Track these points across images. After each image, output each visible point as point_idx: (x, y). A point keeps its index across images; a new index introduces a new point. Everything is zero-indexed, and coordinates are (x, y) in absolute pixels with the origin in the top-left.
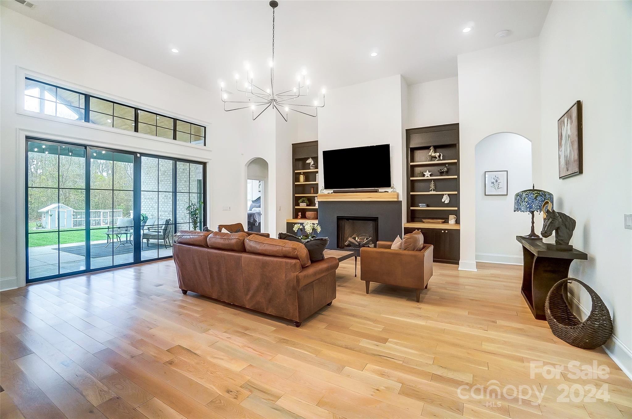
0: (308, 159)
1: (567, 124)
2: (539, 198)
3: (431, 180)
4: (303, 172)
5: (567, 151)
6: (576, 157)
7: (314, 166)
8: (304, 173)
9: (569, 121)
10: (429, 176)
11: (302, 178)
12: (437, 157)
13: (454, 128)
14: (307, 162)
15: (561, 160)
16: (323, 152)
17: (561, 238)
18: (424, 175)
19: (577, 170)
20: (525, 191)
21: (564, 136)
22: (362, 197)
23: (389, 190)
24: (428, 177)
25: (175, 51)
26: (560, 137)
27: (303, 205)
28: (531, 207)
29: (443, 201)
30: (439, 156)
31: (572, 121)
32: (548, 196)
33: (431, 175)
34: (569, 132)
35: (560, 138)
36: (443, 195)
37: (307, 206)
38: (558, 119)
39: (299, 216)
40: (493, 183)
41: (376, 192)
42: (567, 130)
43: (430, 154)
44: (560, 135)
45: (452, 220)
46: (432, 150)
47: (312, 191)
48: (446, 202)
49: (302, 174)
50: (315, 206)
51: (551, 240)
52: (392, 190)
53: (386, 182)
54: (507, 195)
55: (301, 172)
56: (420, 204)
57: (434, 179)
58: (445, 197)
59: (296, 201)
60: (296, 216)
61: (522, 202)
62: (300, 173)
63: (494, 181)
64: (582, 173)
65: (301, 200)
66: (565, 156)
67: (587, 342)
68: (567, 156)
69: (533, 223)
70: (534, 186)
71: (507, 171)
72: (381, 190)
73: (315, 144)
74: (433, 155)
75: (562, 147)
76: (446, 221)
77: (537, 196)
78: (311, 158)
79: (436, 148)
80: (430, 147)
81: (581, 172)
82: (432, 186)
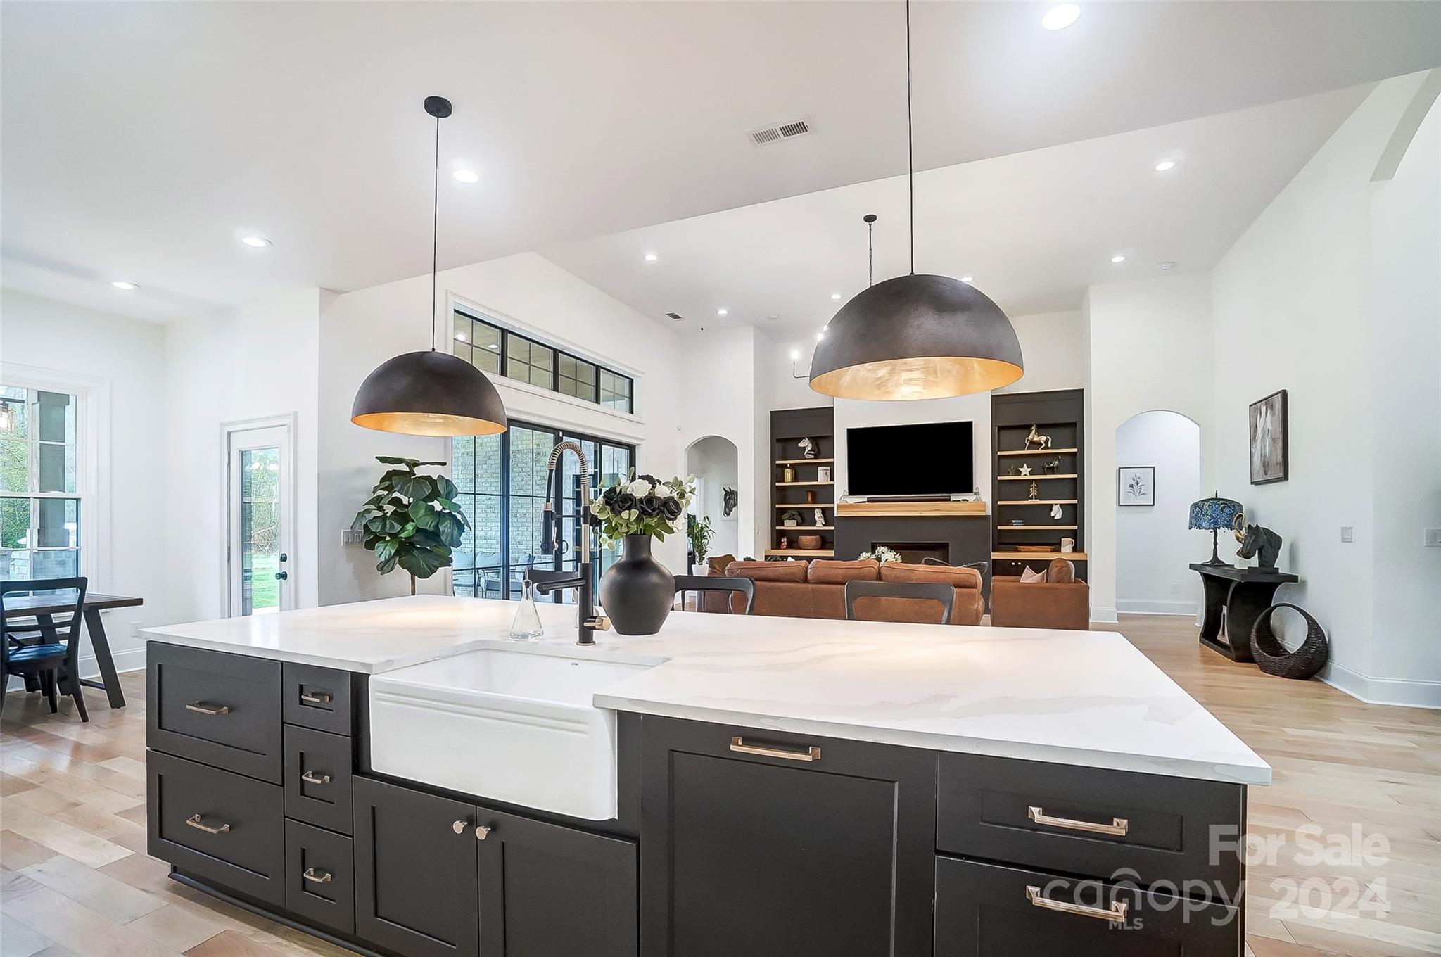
0: (800, 439)
1: (1266, 414)
2: (1226, 510)
3: (1031, 480)
4: (790, 464)
5: (1265, 448)
6: (1280, 459)
7: (812, 452)
8: (792, 466)
9: (1268, 414)
10: (1028, 474)
11: (788, 474)
12: (1043, 442)
13: (1075, 398)
14: (800, 445)
15: (1254, 459)
16: (849, 431)
17: (1266, 560)
18: (1019, 473)
19: (1281, 475)
20: (1207, 500)
21: (1261, 430)
22: (924, 509)
23: (970, 497)
24: (1025, 475)
25: (651, 257)
26: (1254, 429)
27: (790, 525)
28: (1216, 523)
29: (1052, 515)
30: (1046, 442)
31: (1275, 414)
32: (1237, 508)
33: (1031, 473)
34: (1269, 426)
35: (1252, 429)
36: (1052, 505)
37: (798, 525)
38: (1250, 404)
39: (783, 544)
40: (1131, 486)
41: (949, 500)
42: (1265, 422)
43: (1031, 437)
44: (1254, 426)
45: (1067, 546)
46: (1034, 431)
47: (810, 498)
48: (1058, 517)
49: (788, 468)
50: (815, 526)
51: (1254, 562)
52: (975, 497)
53: (965, 484)
54: (1154, 505)
55: (787, 464)
56: (1013, 521)
57: (1036, 480)
58: (1055, 508)
59: (778, 516)
60: (776, 545)
61: (1204, 515)
62: (785, 466)
63: (1133, 483)
64: (1288, 479)
65: (786, 515)
66: (1261, 454)
67: (1302, 670)
68: (1265, 456)
69: (1215, 544)
70: (1216, 494)
71: (1154, 468)
72: (953, 497)
73: (827, 414)
74: (1036, 439)
75: (1256, 441)
76: (1057, 547)
77: (1224, 508)
78: (808, 438)
79: (1042, 428)
80: (1031, 426)
81: (1286, 477)
82: (1033, 492)
